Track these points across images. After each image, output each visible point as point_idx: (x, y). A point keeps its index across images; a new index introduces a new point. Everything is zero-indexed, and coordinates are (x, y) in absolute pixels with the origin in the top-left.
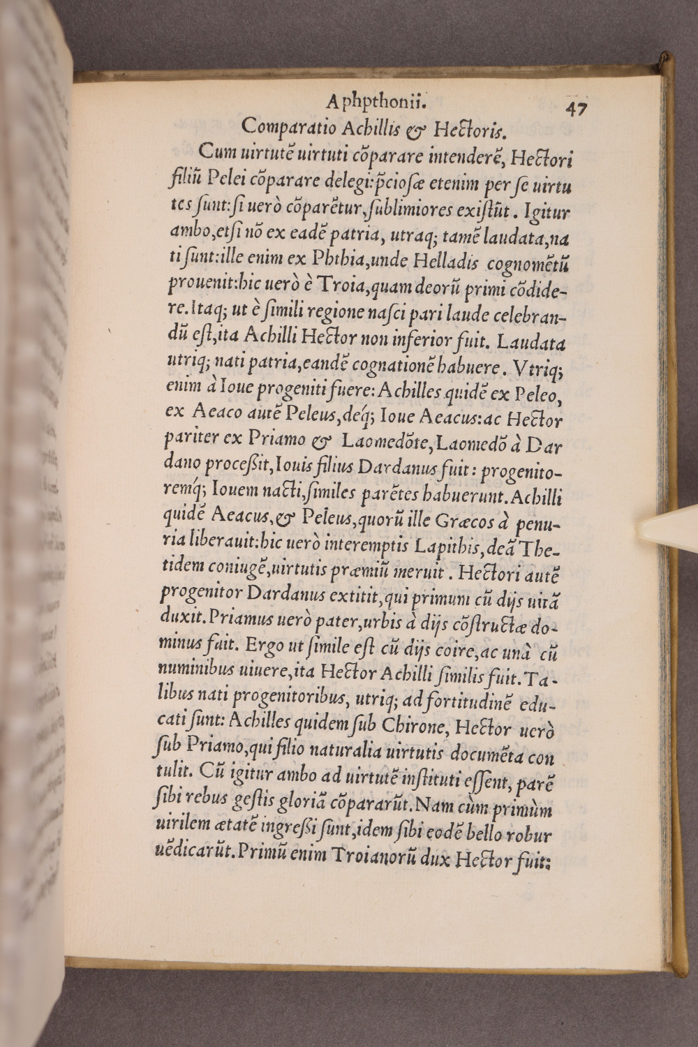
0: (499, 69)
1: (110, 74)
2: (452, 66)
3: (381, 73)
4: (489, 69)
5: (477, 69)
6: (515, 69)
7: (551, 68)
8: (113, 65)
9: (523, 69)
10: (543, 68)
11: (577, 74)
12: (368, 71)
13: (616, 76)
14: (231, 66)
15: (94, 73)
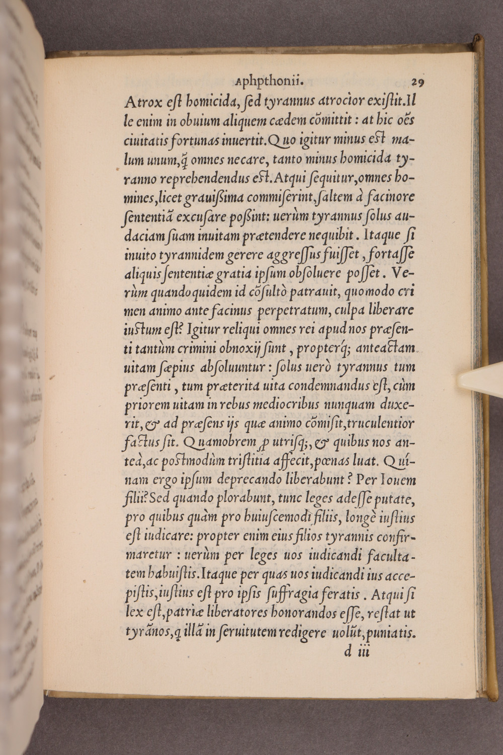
0: (358, 48)
1: (77, 53)
2: (324, 45)
3: (272, 51)
4: (351, 48)
5: (342, 48)
6: (369, 48)
7: (395, 47)
8: (79, 47)
9: (375, 47)
10: (389, 47)
11: (414, 51)
12: (263, 49)
13: (442, 52)
14: (164, 46)
15: (65, 52)
